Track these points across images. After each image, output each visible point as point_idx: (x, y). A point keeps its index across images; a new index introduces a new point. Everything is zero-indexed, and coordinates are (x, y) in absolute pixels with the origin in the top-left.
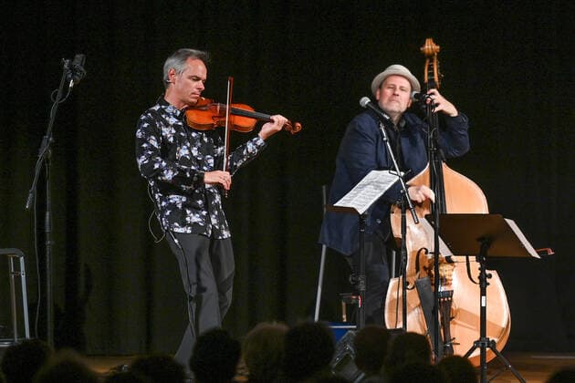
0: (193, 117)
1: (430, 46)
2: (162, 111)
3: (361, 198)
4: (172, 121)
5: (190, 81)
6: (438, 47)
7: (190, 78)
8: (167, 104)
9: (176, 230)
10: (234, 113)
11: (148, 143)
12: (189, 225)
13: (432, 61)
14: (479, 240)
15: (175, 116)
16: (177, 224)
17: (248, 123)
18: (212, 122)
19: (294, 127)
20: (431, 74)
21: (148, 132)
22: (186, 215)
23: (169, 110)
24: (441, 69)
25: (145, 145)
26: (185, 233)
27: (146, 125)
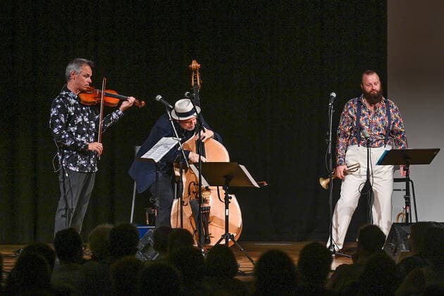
0: (84, 97)
1: (195, 64)
2: (67, 95)
3: (157, 153)
4: (73, 101)
5: (84, 78)
6: (199, 65)
7: (84, 76)
8: (70, 91)
9: (71, 168)
10: (107, 95)
11: (59, 119)
12: (78, 166)
13: (195, 73)
14: (225, 177)
15: (75, 99)
16: (71, 164)
17: (114, 101)
18: (94, 100)
19: (141, 104)
20: (196, 81)
21: (60, 111)
22: (77, 159)
23: (71, 95)
24: (201, 78)
25: (57, 121)
26: (76, 171)
27: (59, 106)
